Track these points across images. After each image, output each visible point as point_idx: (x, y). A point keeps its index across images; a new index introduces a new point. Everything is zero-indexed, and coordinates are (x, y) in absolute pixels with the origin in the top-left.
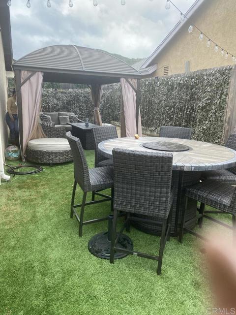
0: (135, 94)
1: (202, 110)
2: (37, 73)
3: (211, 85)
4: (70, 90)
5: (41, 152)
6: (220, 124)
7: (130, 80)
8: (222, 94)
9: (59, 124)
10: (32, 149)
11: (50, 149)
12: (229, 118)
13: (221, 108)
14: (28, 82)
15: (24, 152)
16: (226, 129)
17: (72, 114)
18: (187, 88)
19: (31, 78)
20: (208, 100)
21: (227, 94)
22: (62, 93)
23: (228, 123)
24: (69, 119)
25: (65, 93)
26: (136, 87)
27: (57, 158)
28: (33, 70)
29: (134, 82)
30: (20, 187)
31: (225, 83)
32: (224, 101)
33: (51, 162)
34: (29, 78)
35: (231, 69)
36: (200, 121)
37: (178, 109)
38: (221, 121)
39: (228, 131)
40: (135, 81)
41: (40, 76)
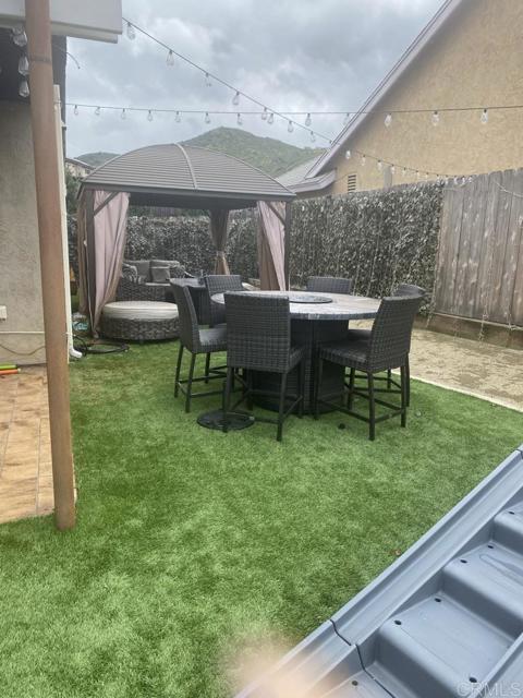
0: (283, 227)
1: (401, 254)
2: (120, 194)
3: (414, 212)
4: (171, 219)
5: (125, 321)
6: (428, 278)
7: (273, 204)
8: (430, 227)
9: (151, 281)
10: (110, 316)
11: (141, 317)
12: (442, 268)
13: (430, 252)
14: (105, 208)
15: (96, 322)
16: (439, 287)
17: (176, 263)
18: (378, 217)
19: (111, 203)
20: (409, 236)
21: (438, 228)
22: (156, 224)
23: (442, 277)
24: (168, 273)
25: (163, 224)
26: (284, 216)
27: (152, 332)
28: (114, 189)
29: (281, 207)
30: (97, 368)
31: (434, 209)
32: (434, 239)
33: (141, 337)
34: (106, 203)
35: (442, 186)
36: (398, 275)
37: (364, 253)
38: (431, 273)
39: (441, 289)
40: (283, 206)
41: (125, 198)
